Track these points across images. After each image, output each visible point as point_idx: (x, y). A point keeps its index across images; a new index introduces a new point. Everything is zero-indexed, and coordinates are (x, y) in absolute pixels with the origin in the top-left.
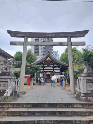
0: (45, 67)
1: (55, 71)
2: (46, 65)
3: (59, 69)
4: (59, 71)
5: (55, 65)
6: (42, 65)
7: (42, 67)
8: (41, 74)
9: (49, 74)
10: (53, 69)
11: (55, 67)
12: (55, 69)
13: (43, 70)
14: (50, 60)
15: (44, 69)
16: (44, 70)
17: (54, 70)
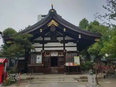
0: (47, 42)
1: (66, 48)
2: (49, 39)
3: (75, 44)
4: (75, 49)
5: (67, 38)
6: (40, 39)
7: (40, 42)
8: (38, 56)
9: (55, 56)
10: (62, 45)
11: (67, 42)
12: (66, 45)
13: (43, 47)
14: (56, 24)
15: (45, 45)
16: (45, 49)
17: (64, 47)
